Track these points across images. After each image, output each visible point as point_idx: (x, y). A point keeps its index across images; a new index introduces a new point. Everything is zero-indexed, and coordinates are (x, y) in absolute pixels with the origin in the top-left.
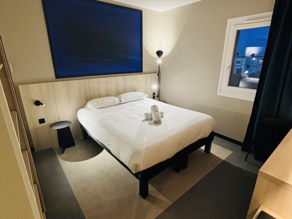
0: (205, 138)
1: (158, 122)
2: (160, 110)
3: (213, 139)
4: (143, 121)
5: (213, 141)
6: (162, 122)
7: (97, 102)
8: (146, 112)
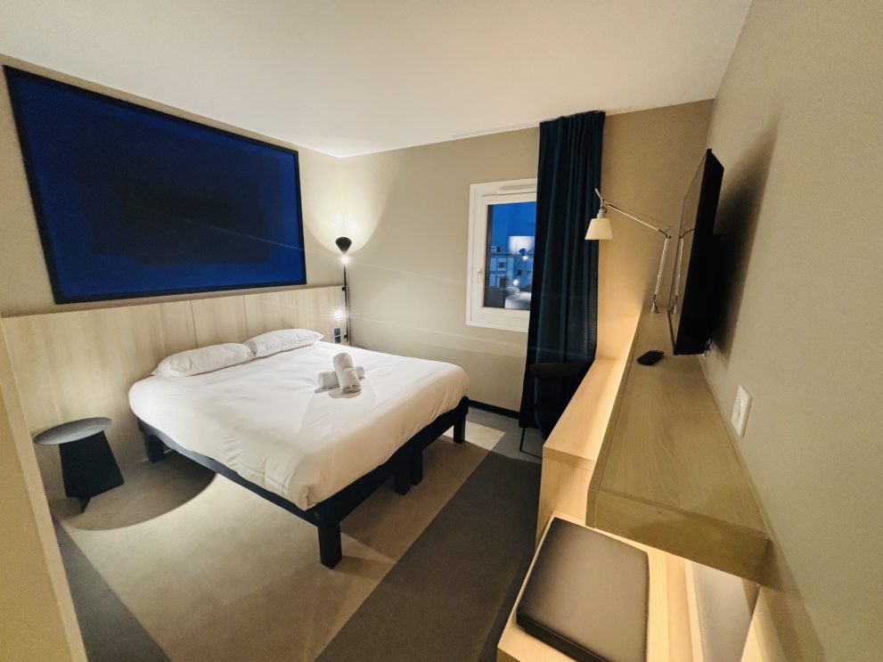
0: (451, 411)
1: (352, 390)
2: (355, 364)
3: (467, 412)
4: (317, 392)
5: (467, 416)
6: (361, 387)
7: (190, 361)
8: (323, 371)
